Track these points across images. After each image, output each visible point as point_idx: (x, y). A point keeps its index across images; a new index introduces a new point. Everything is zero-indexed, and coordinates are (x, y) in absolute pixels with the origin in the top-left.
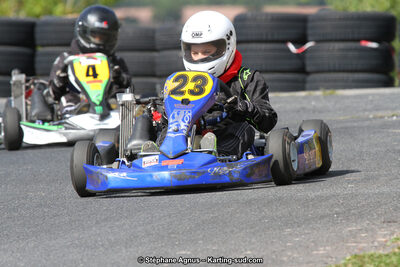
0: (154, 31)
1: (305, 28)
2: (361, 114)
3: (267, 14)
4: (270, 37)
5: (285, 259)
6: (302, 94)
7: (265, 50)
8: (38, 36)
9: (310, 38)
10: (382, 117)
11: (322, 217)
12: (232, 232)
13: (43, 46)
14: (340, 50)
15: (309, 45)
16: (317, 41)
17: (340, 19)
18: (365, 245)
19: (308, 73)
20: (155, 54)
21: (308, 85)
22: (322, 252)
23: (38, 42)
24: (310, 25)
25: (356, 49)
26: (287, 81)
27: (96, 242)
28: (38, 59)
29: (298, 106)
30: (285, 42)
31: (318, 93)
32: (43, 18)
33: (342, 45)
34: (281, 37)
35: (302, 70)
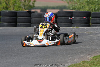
0: (41, 14)
1: (72, 14)
2: (84, 32)
3: (64, 11)
4: (65, 16)
5: (68, 62)
6: (72, 28)
7: (64, 18)
8: (18, 15)
9: (73, 16)
10: (88, 33)
11: (76, 53)
12: (57, 56)
13: (19, 17)
14: (79, 19)
15: (73, 18)
16: (74, 17)
17: (79, 12)
18: (85, 59)
19: (73, 23)
20: (42, 19)
21: (73, 26)
22: (76, 60)
23: (18, 16)
24: (73, 13)
25: (83, 19)
26: (69, 25)
27: (30, 57)
28: (17, 19)
29: (71, 30)
30: (68, 17)
31: (75, 27)
32: (19, 11)
33: (80, 18)
34: (67, 16)
35: (71, 23)
